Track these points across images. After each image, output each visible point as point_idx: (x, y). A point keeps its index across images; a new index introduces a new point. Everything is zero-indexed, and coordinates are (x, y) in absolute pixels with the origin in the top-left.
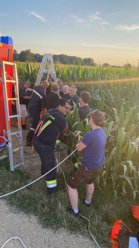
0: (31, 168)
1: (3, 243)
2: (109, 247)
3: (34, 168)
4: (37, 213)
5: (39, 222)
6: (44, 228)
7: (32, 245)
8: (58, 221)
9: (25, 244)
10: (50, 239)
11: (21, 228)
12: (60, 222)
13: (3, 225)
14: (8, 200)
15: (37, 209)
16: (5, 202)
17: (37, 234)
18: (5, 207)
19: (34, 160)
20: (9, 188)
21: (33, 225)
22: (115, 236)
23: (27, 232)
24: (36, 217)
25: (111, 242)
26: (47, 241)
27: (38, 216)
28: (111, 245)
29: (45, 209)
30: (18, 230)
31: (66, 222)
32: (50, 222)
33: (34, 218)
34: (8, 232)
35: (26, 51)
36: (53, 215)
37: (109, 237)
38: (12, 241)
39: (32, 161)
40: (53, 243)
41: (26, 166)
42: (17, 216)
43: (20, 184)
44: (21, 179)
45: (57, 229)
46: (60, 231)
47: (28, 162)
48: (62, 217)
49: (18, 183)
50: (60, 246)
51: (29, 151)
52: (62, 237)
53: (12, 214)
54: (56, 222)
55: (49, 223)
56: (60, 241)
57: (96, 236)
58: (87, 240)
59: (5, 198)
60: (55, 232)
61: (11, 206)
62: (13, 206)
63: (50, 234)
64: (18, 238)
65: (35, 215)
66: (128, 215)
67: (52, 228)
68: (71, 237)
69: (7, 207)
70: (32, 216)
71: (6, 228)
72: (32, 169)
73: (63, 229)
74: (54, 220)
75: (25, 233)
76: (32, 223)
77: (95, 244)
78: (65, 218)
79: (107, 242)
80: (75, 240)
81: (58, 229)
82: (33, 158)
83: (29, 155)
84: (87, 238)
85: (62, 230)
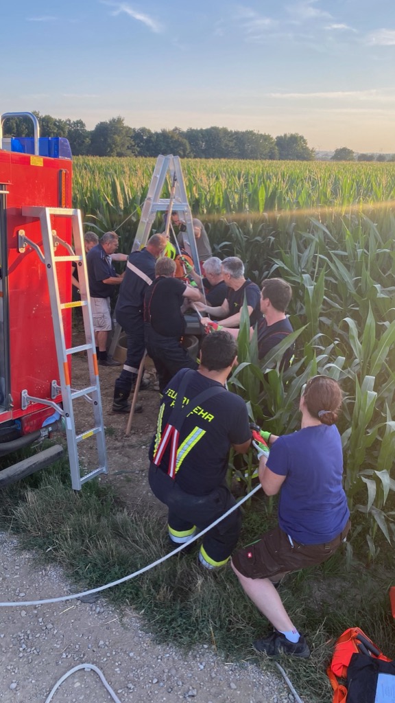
0: (126, 477)
1: (56, 679)
2: (324, 697)
3: (133, 477)
4: (141, 603)
5: (144, 625)
6: (159, 644)
7: (127, 687)
8: (193, 627)
9: (110, 682)
10: (174, 672)
11: (101, 643)
12: (198, 628)
13: (56, 632)
14: (67, 566)
15: (139, 593)
16: (61, 571)
17: (139, 658)
18: (59, 585)
19: (132, 452)
20: (70, 535)
21: (129, 634)
22: (340, 668)
23: (114, 653)
24: (138, 613)
25: (329, 685)
26: (165, 677)
27: (143, 611)
28: (328, 692)
29: (161, 592)
30: (92, 646)
31: (215, 628)
32: (174, 628)
33: (135, 615)
34: (68, 650)
35: (110, 122)
36: (181, 610)
37: (325, 671)
38: (77, 675)
39: (129, 458)
40: (181, 683)
41: (113, 470)
42: (91, 610)
43: (97, 524)
44: (100, 508)
45: (190, 646)
46: (198, 652)
47: (117, 459)
48: (205, 615)
49: (93, 521)
50: (197, 692)
51: (120, 427)
52: (202, 667)
53: (78, 604)
54: (187, 629)
55: (171, 631)
56: (199, 679)
57: (289, 667)
58: (266, 677)
59: (60, 562)
60: (186, 654)
61: (76, 582)
62: (81, 583)
63: (173, 658)
64: (94, 667)
65: (136, 609)
66: (381, 614)
67: (177, 644)
68: (226, 667)
69: (64, 585)
70: (128, 611)
71: (62, 640)
72: (129, 480)
73: (206, 646)
74: (184, 623)
75: (111, 654)
76: (127, 628)
77: (288, 688)
78: (212, 617)
79: (320, 685)
80: (235, 675)
81: (193, 646)
82: (131, 446)
83: (120, 438)
84: (269, 673)
85: (202, 650)
